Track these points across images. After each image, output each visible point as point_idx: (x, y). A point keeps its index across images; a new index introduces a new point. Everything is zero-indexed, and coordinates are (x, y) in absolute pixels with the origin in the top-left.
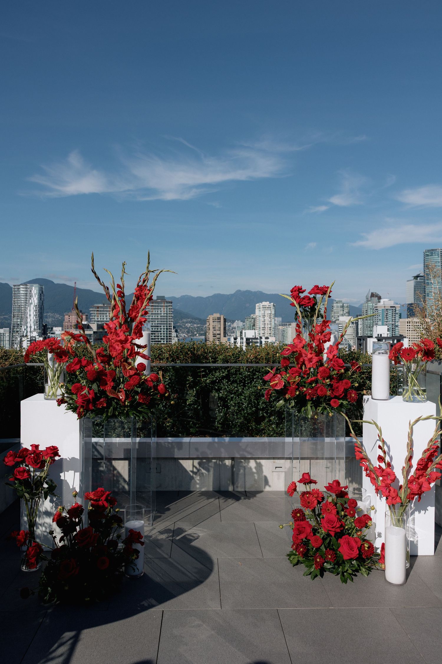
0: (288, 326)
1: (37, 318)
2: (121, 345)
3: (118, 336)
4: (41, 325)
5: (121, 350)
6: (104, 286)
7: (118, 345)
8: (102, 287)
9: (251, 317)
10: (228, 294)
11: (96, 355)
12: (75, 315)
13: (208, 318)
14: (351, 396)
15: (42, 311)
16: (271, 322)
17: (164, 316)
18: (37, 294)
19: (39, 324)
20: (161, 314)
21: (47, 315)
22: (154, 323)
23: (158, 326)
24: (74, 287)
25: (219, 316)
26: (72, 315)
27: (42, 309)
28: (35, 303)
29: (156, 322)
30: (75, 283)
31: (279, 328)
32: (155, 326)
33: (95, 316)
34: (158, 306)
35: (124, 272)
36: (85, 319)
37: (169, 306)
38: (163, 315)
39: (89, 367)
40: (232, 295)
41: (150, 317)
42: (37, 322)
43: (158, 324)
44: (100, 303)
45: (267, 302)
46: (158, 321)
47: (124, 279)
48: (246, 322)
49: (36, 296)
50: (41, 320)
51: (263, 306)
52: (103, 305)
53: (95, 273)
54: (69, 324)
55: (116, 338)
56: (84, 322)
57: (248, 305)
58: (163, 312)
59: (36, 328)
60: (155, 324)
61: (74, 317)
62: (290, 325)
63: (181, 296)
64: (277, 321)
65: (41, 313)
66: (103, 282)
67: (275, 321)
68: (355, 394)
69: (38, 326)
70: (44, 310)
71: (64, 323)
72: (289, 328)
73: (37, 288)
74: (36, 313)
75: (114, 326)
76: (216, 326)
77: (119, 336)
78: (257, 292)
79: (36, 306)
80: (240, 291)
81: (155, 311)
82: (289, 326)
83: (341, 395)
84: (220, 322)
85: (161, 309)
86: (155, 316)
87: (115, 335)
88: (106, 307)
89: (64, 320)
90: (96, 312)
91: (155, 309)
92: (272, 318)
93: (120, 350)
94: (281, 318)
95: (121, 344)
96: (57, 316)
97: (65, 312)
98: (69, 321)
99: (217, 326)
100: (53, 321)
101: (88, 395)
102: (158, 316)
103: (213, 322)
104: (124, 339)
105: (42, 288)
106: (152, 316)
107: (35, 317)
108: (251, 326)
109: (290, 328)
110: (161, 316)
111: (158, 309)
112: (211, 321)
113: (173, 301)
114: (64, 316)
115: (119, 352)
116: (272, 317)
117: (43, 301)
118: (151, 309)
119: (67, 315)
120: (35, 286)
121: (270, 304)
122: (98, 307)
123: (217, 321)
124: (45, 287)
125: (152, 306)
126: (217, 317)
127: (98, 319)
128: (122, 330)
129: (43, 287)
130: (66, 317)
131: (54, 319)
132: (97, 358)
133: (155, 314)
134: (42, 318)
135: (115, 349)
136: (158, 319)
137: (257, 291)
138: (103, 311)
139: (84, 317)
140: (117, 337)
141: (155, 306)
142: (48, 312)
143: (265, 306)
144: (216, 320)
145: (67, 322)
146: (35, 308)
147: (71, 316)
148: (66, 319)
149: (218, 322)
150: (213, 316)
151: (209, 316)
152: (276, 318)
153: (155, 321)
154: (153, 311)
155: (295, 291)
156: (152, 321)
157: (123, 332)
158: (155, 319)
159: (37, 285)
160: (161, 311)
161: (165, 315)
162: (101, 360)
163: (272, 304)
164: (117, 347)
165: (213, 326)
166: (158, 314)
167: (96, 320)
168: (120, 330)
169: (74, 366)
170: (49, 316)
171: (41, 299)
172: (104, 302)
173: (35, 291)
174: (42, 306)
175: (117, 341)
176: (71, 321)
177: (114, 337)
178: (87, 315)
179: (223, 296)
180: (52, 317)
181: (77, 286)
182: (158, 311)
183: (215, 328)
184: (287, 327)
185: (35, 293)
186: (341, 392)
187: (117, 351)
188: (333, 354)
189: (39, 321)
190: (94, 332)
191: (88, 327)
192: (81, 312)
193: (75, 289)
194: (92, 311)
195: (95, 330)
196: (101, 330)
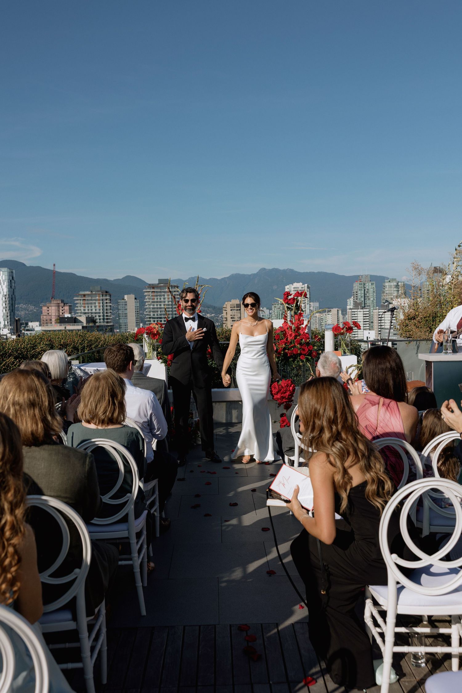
0: (326, 313)
1: (7, 310)
4: (12, 320)
9: (280, 303)
10: (250, 274)
12: (55, 306)
13: (225, 306)
14: (313, 354)
15: (13, 302)
16: (305, 308)
17: (168, 305)
18: (7, 281)
19: (10, 318)
20: (164, 302)
21: (18, 307)
22: (156, 313)
23: (161, 318)
24: (53, 271)
25: (239, 303)
26: (51, 306)
27: (14, 299)
28: (3, 292)
29: (159, 313)
30: (54, 265)
31: (316, 316)
32: (157, 318)
33: (81, 306)
34: (160, 292)
36: (68, 311)
37: (175, 291)
38: (167, 303)
40: (254, 275)
41: (152, 306)
42: (7, 316)
43: (161, 315)
44: (87, 290)
45: (299, 283)
46: (161, 312)
48: (273, 309)
49: (5, 283)
50: (12, 313)
51: (295, 288)
52: (90, 293)
54: (48, 318)
56: (67, 315)
57: (275, 287)
58: (167, 300)
59: (6, 323)
60: (157, 315)
61: (53, 308)
62: (329, 311)
63: (189, 278)
64: (313, 307)
65: (12, 304)
67: (310, 307)
68: (316, 353)
69: (9, 321)
70: (15, 300)
71: (42, 317)
72: (328, 315)
73: (6, 273)
74: (6, 304)
76: (234, 315)
78: (287, 270)
79: (6, 295)
80: (264, 269)
81: (157, 299)
82: (329, 313)
83: (306, 353)
84: (240, 310)
85: (164, 295)
86: (157, 305)
88: (94, 294)
89: (41, 312)
90: (81, 302)
91: (157, 296)
92: (306, 304)
94: (318, 303)
96: (32, 307)
97: (41, 302)
98: (48, 314)
99: (237, 315)
100: (26, 313)
102: (160, 305)
103: (231, 310)
105: (12, 272)
106: (154, 305)
107: (4, 310)
108: (279, 314)
109: (330, 316)
110: (164, 305)
111: (160, 296)
112: (229, 309)
113: (179, 285)
114: (41, 308)
116: (306, 301)
117: (14, 290)
118: (152, 296)
119: (45, 306)
120: (3, 270)
121: (303, 286)
122: (84, 295)
123: (236, 309)
124: (15, 271)
125: (153, 292)
126: (237, 304)
127: (84, 310)
129: (14, 271)
130: (45, 308)
131: (27, 312)
133: (157, 302)
134: (14, 311)
136: (161, 308)
137: (287, 268)
138: (91, 300)
139: (67, 308)
141: (157, 292)
142: (19, 304)
143: (296, 288)
144: (234, 307)
145: (46, 315)
146: (4, 298)
147: (50, 308)
148: (43, 312)
149: (238, 310)
150: (231, 303)
151: (226, 303)
152: (312, 303)
153: (157, 311)
154: (154, 299)
155: (286, 295)
156: (153, 312)
158: (157, 308)
159: (6, 269)
160: (164, 299)
161: (170, 303)
163: (306, 285)
165: (231, 315)
166: (161, 302)
167: (82, 311)
170: (21, 308)
171: (11, 287)
172: (91, 288)
173: (4, 276)
174: (13, 296)
176: (50, 314)
178: (70, 306)
179: (244, 276)
180: (25, 309)
181: (56, 270)
182: (160, 299)
183: (234, 318)
184: (326, 315)
185: (4, 279)
186: (306, 352)
188: (303, 331)
189: (10, 315)
190: (83, 327)
191: (75, 321)
192: (62, 301)
193: (54, 273)
194: (77, 300)
195: (85, 325)
196: (91, 324)
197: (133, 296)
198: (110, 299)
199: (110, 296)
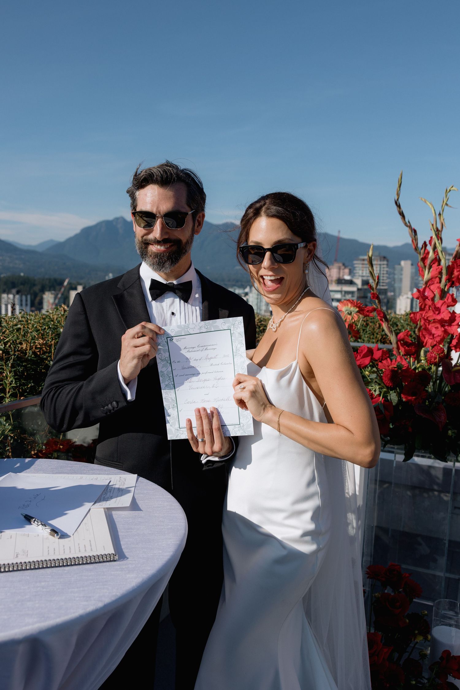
2: (443, 329)
3: (437, 312)
5: (442, 336)
6: (410, 227)
7: (437, 328)
8: (407, 229)
11: (397, 343)
12: (337, 269)
26: (334, 269)
35: (447, 204)
36: (348, 273)
39: (384, 362)
47: (444, 215)
53: (399, 206)
55: (434, 315)
56: (347, 277)
66: (409, 222)
75: (431, 295)
77: (439, 314)
87: (431, 311)
90: (361, 266)
93: (439, 336)
95: (443, 326)
101: (383, 411)
104: (448, 318)
115: (438, 339)
122: (364, 260)
127: (362, 273)
128: (445, 302)
132: (398, 348)
135: (430, 334)
140: (435, 313)
157: (446, 306)
162: (405, 350)
164: (434, 331)
168: (442, 302)
169: (361, 358)
175: (435, 321)
176: (332, 275)
177: (430, 313)
178: (350, 269)
181: (340, 236)
187: (434, 338)
190: (358, 289)
191: (351, 283)
192: (344, 265)
193: (339, 239)
194: (357, 264)
195: (360, 286)
196: (366, 287)
197: (409, 262)
198: (387, 265)
199: (388, 261)
